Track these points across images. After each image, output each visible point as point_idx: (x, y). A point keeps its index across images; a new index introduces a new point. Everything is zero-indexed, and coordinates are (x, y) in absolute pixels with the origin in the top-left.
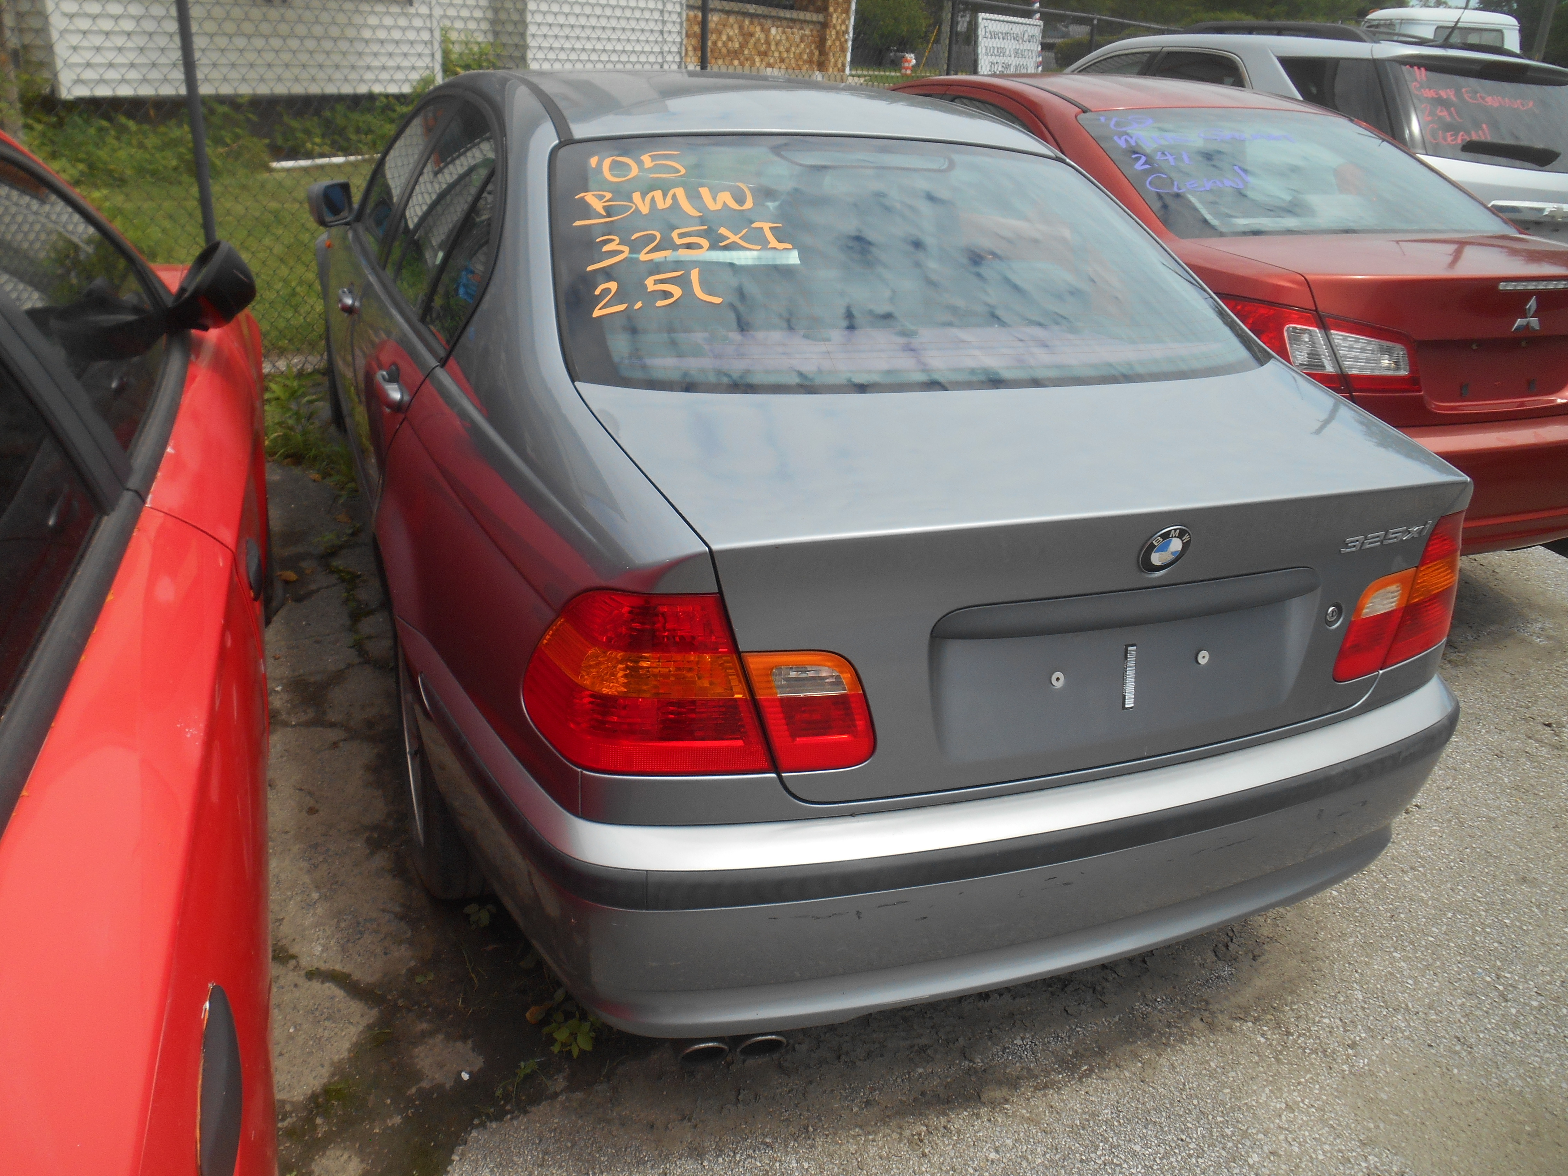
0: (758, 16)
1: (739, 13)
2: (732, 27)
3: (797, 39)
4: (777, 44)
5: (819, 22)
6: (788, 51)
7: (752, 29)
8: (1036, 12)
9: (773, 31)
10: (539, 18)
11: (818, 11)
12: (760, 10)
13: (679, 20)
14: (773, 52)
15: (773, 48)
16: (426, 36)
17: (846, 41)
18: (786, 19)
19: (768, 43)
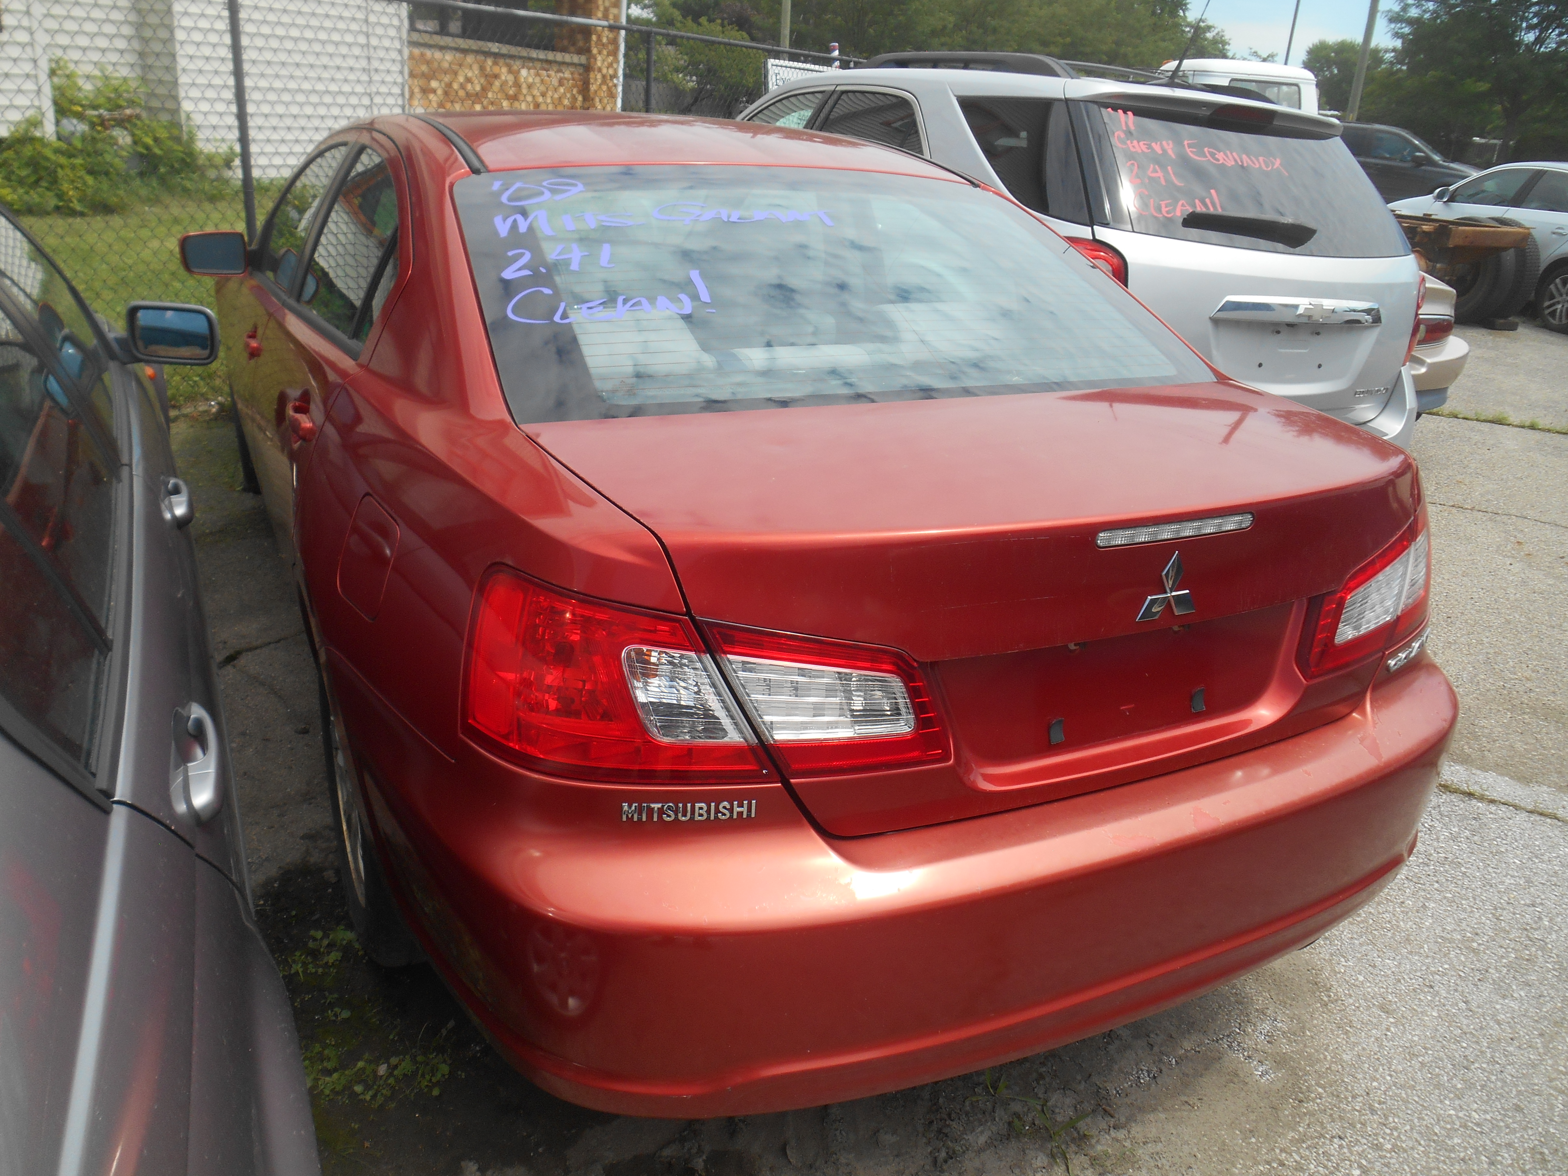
0: (503, 56)
1: (478, 52)
2: (471, 67)
3: (555, 82)
4: (530, 87)
5: (581, 65)
6: (543, 95)
7: (496, 70)
8: (835, 59)
9: (524, 72)
10: (190, 50)
11: (580, 52)
12: (505, 49)
13: (399, 58)
14: (525, 96)
15: (525, 91)
16: (28, 68)
17: (615, 86)
18: (538, 60)
19: (517, 85)
